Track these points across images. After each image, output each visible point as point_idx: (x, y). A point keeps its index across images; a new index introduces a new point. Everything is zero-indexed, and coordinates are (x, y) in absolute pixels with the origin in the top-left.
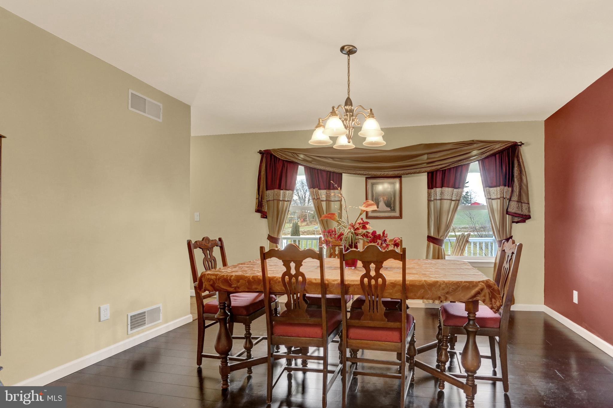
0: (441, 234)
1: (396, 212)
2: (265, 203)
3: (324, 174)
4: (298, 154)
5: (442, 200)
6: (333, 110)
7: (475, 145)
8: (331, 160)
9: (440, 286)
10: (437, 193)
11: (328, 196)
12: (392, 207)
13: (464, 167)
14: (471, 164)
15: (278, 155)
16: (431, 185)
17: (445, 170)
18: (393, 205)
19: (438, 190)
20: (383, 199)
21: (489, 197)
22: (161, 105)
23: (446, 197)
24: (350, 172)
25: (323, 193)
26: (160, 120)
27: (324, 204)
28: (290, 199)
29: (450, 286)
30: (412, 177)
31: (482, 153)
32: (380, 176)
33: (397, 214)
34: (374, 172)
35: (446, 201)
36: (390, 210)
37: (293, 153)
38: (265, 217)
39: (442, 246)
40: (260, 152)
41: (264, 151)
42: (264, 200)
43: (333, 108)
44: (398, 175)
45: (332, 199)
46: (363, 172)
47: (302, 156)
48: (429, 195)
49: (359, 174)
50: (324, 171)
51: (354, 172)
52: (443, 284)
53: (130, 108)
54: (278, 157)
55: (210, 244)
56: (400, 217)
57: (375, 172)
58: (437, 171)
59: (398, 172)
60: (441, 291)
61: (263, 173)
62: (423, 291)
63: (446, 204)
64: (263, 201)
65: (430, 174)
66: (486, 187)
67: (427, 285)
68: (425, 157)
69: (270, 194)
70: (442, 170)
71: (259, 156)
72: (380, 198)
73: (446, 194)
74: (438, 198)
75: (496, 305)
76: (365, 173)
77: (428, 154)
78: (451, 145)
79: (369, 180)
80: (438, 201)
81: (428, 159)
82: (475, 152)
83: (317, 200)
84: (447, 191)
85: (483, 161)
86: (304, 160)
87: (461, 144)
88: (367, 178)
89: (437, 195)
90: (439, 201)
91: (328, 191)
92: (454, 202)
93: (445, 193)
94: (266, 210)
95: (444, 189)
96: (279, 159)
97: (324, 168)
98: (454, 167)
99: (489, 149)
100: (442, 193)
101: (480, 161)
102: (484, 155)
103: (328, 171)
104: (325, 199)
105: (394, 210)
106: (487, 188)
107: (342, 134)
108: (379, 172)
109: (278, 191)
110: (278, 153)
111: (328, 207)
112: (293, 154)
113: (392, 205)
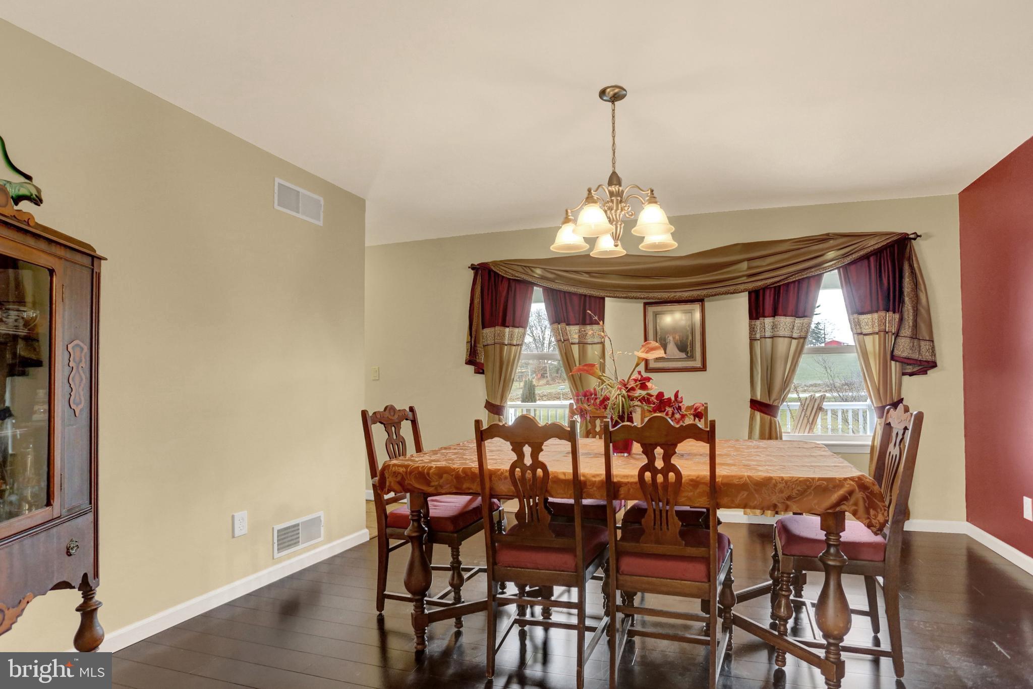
0: (774, 396)
1: (695, 360)
2: (480, 349)
3: (576, 300)
4: (532, 269)
5: (775, 338)
6: (589, 194)
7: (832, 242)
8: (587, 276)
9: (775, 485)
10: (766, 326)
11: (582, 336)
12: (689, 352)
13: (812, 281)
14: (825, 274)
15: (500, 271)
16: (756, 312)
17: (779, 286)
18: (690, 347)
19: (768, 321)
20: (674, 338)
21: (859, 331)
22: (321, 199)
23: (781, 333)
24: (618, 295)
25: (574, 332)
26: (321, 223)
27: (575, 349)
28: (521, 342)
29: (794, 486)
30: (724, 299)
31: (845, 256)
32: (669, 300)
33: (698, 364)
34: (657, 294)
35: (780, 338)
36: (685, 356)
37: (525, 266)
38: (481, 371)
39: (775, 417)
40: (473, 267)
41: (478, 265)
42: (479, 343)
43: (589, 191)
44: (699, 298)
45: (589, 341)
46: (640, 294)
47: (539, 271)
48: (752, 330)
49: (632, 298)
50: (575, 294)
51: (625, 295)
52: (780, 482)
53: (277, 207)
54: (500, 273)
55: (396, 416)
56: (704, 368)
57: (660, 294)
58: (765, 288)
59: (699, 293)
60: (777, 494)
61: (477, 300)
62: (745, 495)
63: (782, 344)
64: (478, 345)
65: (753, 295)
66: (853, 313)
67: (754, 485)
68: (745, 265)
69: (488, 334)
70: (775, 287)
71: (471, 273)
72: (668, 337)
73: (781, 328)
74: (768, 334)
75: (878, 521)
76: (642, 296)
77: (749, 260)
78: (788, 243)
79: (649, 308)
80: (767, 339)
81: (749, 268)
82: (831, 255)
83: (564, 343)
84: (784, 322)
85: (846, 270)
86: (543, 278)
87: (803, 241)
88: (645, 304)
89: (767, 329)
90: (770, 340)
91: (583, 328)
92: (797, 340)
93: (779, 326)
94: (482, 361)
95: (778, 318)
96: (503, 277)
97: (576, 290)
98: (794, 282)
99: (856, 248)
100: (774, 327)
101: (841, 269)
102: (848, 259)
103: (581, 295)
104: (577, 341)
105: (691, 357)
106: (856, 316)
107: (605, 232)
108: (666, 294)
109: (501, 329)
110: (501, 267)
111: (583, 353)
112: (524, 268)
113: (689, 349)
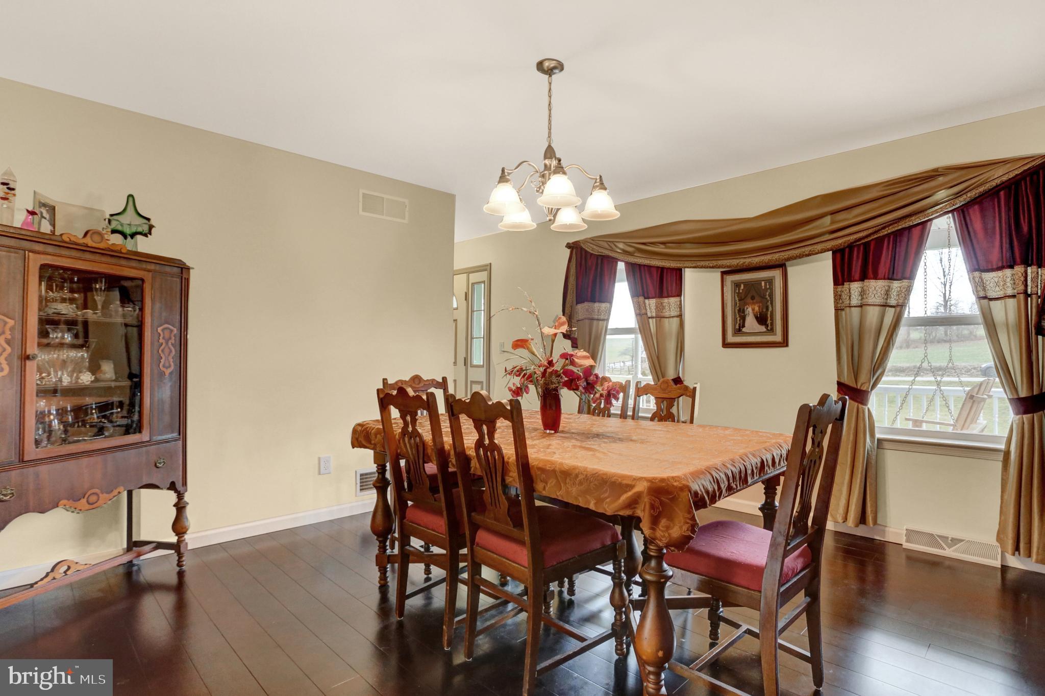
0: (863, 378)
1: (775, 335)
2: (574, 324)
3: (654, 272)
4: (615, 243)
5: (864, 307)
7: (941, 179)
8: (662, 246)
9: (577, 476)
10: (852, 292)
11: (660, 308)
12: (769, 325)
13: (916, 232)
14: (934, 221)
15: (588, 248)
16: (841, 276)
17: (869, 242)
18: (771, 320)
19: (855, 287)
20: (753, 310)
21: (982, 294)
22: (406, 201)
23: (871, 300)
24: (687, 265)
25: (652, 303)
26: (406, 221)
27: (652, 322)
28: (607, 317)
29: (592, 479)
31: (958, 195)
32: (739, 268)
33: (778, 338)
34: (726, 261)
35: (872, 308)
36: (765, 330)
37: (609, 242)
38: (576, 346)
39: (866, 405)
40: (569, 246)
41: (573, 243)
42: (573, 319)
44: (771, 263)
45: (667, 314)
46: (709, 262)
47: (621, 246)
48: (837, 297)
49: (702, 267)
50: (649, 267)
51: (694, 265)
52: (582, 473)
53: (361, 212)
54: (588, 250)
56: (785, 343)
57: (728, 261)
58: (851, 246)
59: (776, 256)
60: (577, 486)
61: (572, 279)
62: (554, 483)
63: (873, 314)
64: (573, 321)
65: (838, 256)
66: (976, 270)
67: (560, 472)
68: (828, 219)
69: (581, 309)
70: (864, 244)
71: (568, 251)
72: (747, 308)
73: (870, 294)
74: (855, 301)
76: (711, 265)
77: (833, 213)
78: (878, 188)
79: (727, 277)
80: (853, 309)
81: (832, 223)
82: (941, 195)
83: (641, 315)
84: (876, 287)
85: (962, 213)
86: (625, 252)
87: (904, 182)
88: (723, 273)
89: (853, 296)
90: (858, 309)
91: (659, 300)
92: (893, 309)
93: (868, 292)
94: (576, 336)
95: (867, 282)
96: (592, 254)
97: (649, 262)
98: (888, 235)
99: (977, 182)
100: (863, 293)
101: (955, 213)
102: (961, 199)
103: (658, 267)
104: (654, 315)
105: (771, 330)
106: (977, 274)
108: (735, 260)
109: (589, 305)
110: (588, 244)
111: (659, 327)
112: (609, 243)
113: (769, 322)
